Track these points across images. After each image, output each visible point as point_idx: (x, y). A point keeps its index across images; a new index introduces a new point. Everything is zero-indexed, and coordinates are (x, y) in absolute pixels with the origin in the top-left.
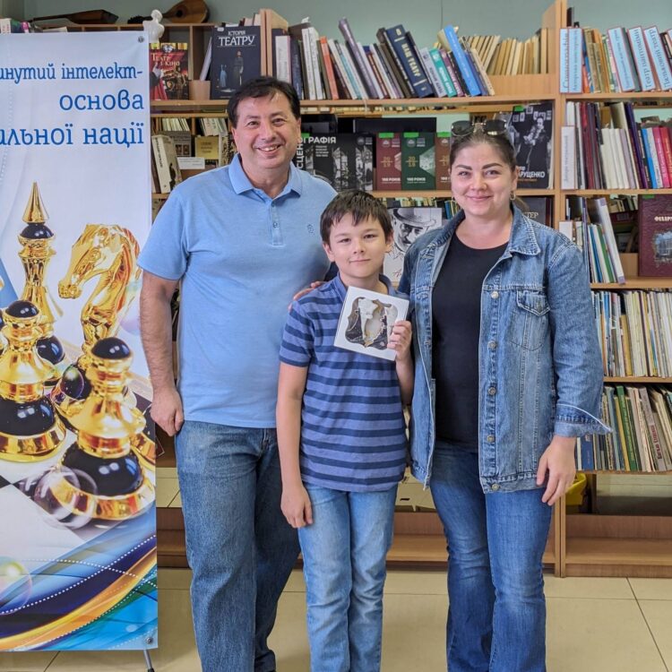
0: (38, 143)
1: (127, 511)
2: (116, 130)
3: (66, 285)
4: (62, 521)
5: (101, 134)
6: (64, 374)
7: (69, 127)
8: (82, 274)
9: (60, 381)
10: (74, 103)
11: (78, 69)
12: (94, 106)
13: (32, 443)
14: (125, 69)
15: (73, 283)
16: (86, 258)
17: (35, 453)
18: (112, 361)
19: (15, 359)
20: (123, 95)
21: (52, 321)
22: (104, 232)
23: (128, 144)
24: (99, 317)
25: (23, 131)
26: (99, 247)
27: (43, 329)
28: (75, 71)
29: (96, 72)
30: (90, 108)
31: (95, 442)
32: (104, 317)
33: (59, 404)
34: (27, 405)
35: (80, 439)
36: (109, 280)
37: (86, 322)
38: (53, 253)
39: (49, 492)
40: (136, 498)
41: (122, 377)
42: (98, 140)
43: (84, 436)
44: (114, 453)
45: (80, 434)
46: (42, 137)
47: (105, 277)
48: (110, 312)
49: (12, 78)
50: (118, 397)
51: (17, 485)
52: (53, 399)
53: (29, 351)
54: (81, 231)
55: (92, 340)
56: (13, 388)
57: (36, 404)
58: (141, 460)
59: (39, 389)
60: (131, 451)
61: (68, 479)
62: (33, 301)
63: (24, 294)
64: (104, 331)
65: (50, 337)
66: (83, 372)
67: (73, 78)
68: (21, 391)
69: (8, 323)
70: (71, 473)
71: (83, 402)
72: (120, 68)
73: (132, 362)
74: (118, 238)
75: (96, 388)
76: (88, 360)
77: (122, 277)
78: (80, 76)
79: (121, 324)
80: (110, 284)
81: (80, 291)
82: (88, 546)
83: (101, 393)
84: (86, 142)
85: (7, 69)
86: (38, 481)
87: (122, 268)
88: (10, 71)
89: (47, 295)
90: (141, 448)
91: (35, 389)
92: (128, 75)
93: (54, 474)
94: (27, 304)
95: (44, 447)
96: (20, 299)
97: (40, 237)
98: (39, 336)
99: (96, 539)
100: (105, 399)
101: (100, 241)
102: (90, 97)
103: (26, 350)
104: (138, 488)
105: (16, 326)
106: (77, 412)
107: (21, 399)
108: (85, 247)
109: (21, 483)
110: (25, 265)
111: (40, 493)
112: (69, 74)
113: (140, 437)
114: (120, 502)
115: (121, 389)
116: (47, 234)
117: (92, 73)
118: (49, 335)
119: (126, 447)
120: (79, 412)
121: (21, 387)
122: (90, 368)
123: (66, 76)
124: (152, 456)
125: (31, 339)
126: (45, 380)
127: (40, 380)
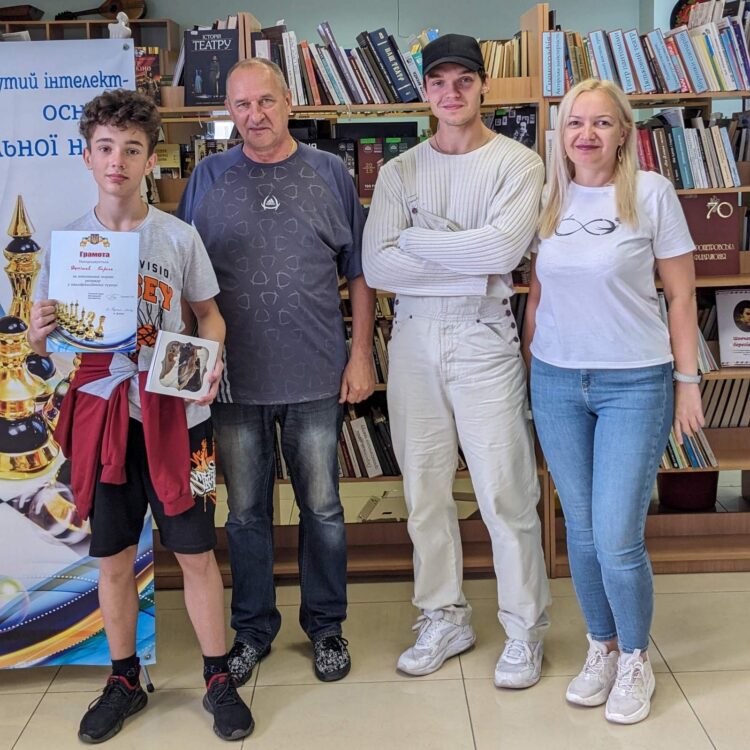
0: (21, 155)
6: (56, 389)
7: (53, 138)
9: (52, 396)
10: (57, 113)
11: (61, 78)
13: (24, 460)
14: (111, 77)
17: (28, 470)
19: (4, 376)
25: (6, 142)
30: (75, 119)
34: (18, 422)
38: (38, 267)
39: (44, 508)
51: (11, 503)
52: (45, 415)
53: (19, 368)
56: (3, 405)
57: (27, 421)
59: (30, 405)
62: (22, 317)
63: (11, 310)
67: (57, 87)
68: (11, 408)
72: (105, 77)
78: (64, 85)
84: (72, 153)
86: (33, 499)
91: (26, 404)
92: (113, 85)
94: (16, 320)
95: (37, 463)
96: (7, 315)
97: (27, 251)
98: (29, 352)
102: (74, 107)
103: (16, 366)
105: (4, 343)
107: (12, 416)
109: (15, 501)
110: (12, 280)
111: (34, 510)
112: (52, 83)
117: (76, 82)
121: (11, 404)
123: (49, 85)
125: (20, 355)
126: (36, 396)
127: (29, 396)
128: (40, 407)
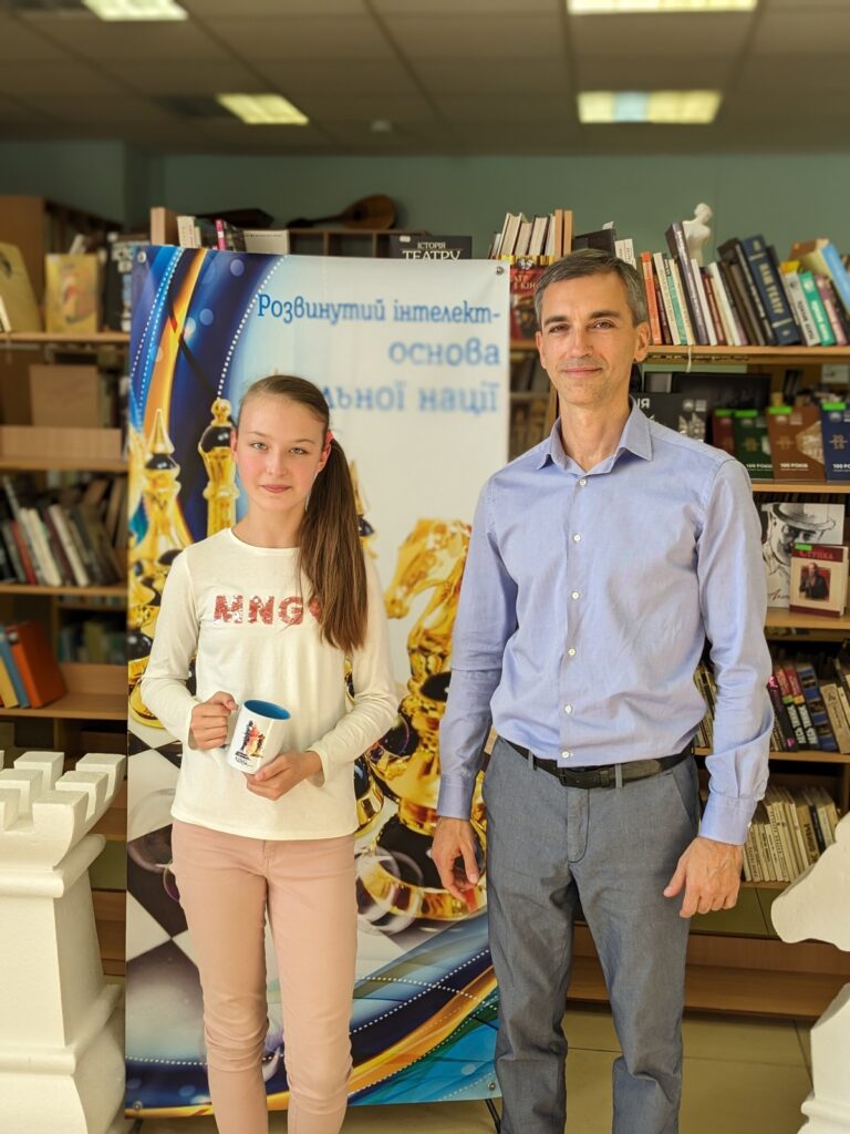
1: (464, 909)
2: (462, 392)
3: (390, 600)
4: (376, 923)
5: (443, 398)
8: (410, 586)
10: (408, 353)
12: (434, 359)
15: (398, 598)
16: (417, 564)
20: (473, 345)
22: (441, 529)
23: (477, 411)
24: (432, 644)
26: (434, 550)
28: (412, 311)
31: (422, 814)
32: (438, 644)
33: (376, 763)
35: (402, 809)
36: (445, 594)
37: (413, 651)
38: (373, 556)
40: (477, 892)
42: (438, 405)
43: (407, 807)
45: (403, 804)
46: (365, 399)
47: (440, 591)
49: (328, 316)
54: (411, 528)
55: (421, 675)
61: (384, 864)
64: (437, 663)
66: (409, 719)
70: (389, 858)
71: (407, 760)
74: (459, 538)
75: (425, 741)
76: (416, 702)
80: (446, 600)
81: (407, 610)
82: (410, 957)
83: (431, 748)
85: (321, 305)
88: (324, 307)
93: (367, 859)
99: (419, 947)
101: (436, 542)
106: (399, 773)
108: (415, 549)
112: (404, 314)
120: (402, 773)
122: (417, 713)
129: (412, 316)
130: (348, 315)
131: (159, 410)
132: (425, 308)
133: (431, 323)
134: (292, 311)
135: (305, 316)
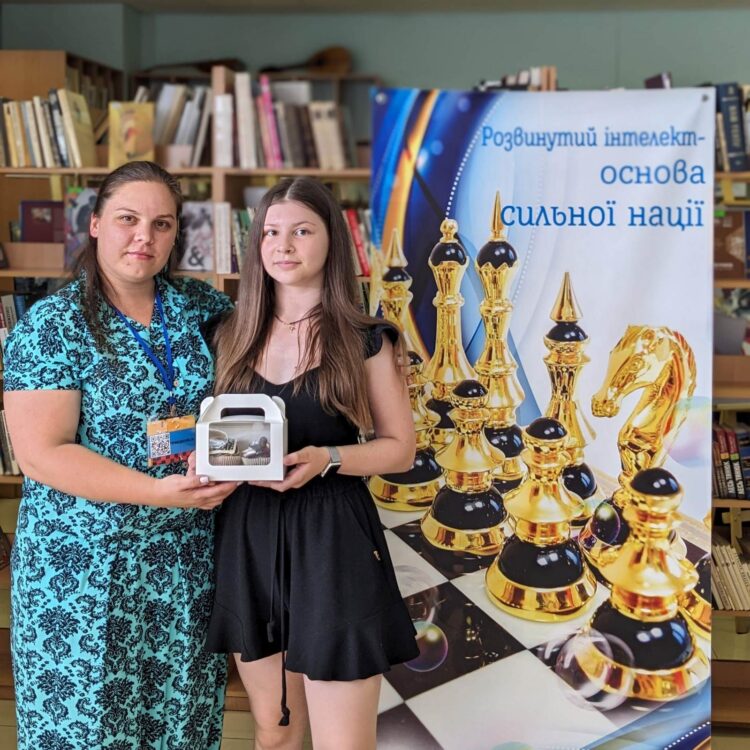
0: (572, 224)
1: (673, 690)
2: (669, 209)
3: (601, 400)
4: (590, 699)
5: (652, 214)
6: (596, 512)
7: (611, 205)
8: (621, 387)
9: (591, 521)
10: (618, 175)
11: (625, 134)
12: (643, 179)
13: (554, 598)
14: (684, 134)
15: (609, 398)
16: (626, 367)
17: (558, 610)
18: (657, 498)
19: (536, 491)
20: (680, 166)
21: (584, 446)
22: (649, 335)
23: (683, 227)
24: (641, 442)
25: (555, 209)
26: (642, 354)
27: (572, 455)
28: (622, 137)
29: (647, 138)
30: (638, 182)
31: (633, 600)
32: (648, 441)
33: (589, 550)
34: (549, 549)
35: (614, 595)
36: (654, 396)
37: (624, 448)
38: (586, 359)
39: (574, 661)
40: (685, 674)
41: (668, 519)
42: (647, 221)
43: (619, 593)
44: (657, 615)
45: (614, 590)
46: (577, 217)
47: (649, 392)
48: (655, 436)
49: (544, 144)
50: (662, 544)
51: (534, 651)
52: (581, 543)
53: (554, 482)
54: (621, 334)
55: (631, 470)
56: (533, 527)
57: (560, 548)
58: (692, 626)
59: (564, 529)
60: (679, 613)
61: (598, 645)
62: (561, 420)
63: (549, 410)
64: (646, 459)
65: (579, 464)
66: (620, 511)
67: (619, 144)
68: (543, 532)
69: (529, 445)
70: (601, 639)
71: (618, 549)
72: (678, 134)
73: (681, 500)
74: (666, 343)
75: (635, 532)
76: (627, 495)
77: (672, 392)
78: (627, 142)
79: (669, 451)
80: (654, 401)
81: (617, 408)
82: (622, 734)
83: (641, 538)
84: (632, 224)
85: (538, 134)
86: (561, 648)
87: (671, 381)
88: (541, 136)
89: (578, 413)
90: (692, 609)
91: (560, 528)
92: (686, 142)
93: (581, 639)
94: (553, 423)
95: (569, 604)
96: (544, 416)
97: (571, 339)
98: (567, 464)
99: (631, 724)
100: (647, 546)
101: (644, 347)
102: (638, 169)
103: (550, 480)
104: (687, 661)
105: (538, 450)
106: (611, 561)
107: (542, 542)
108: (626, 352)
109: (540, 649)
110: (552, 374)
111: (563, 662)
112: (614, 140)
113: (690, 596)
114: (663, 678)
115: (667, 534)
116: (579, 335)
117: (642, 139)
118: (579, 462)
119: (672, 609)
120: (614, 561)
121: (543, 526)
122: (628, 506)
123: (610, 142)
124: (706, 620)
125: (556, 466)
126: (572, 518)
127: (565, 518)
128: (576, 532)
129: (622, 141)
130: (563, 142)
131: (395, 230)
132: (635, 134)
133: (640, 147)
134: (513, 141)
135: (524, 144)
